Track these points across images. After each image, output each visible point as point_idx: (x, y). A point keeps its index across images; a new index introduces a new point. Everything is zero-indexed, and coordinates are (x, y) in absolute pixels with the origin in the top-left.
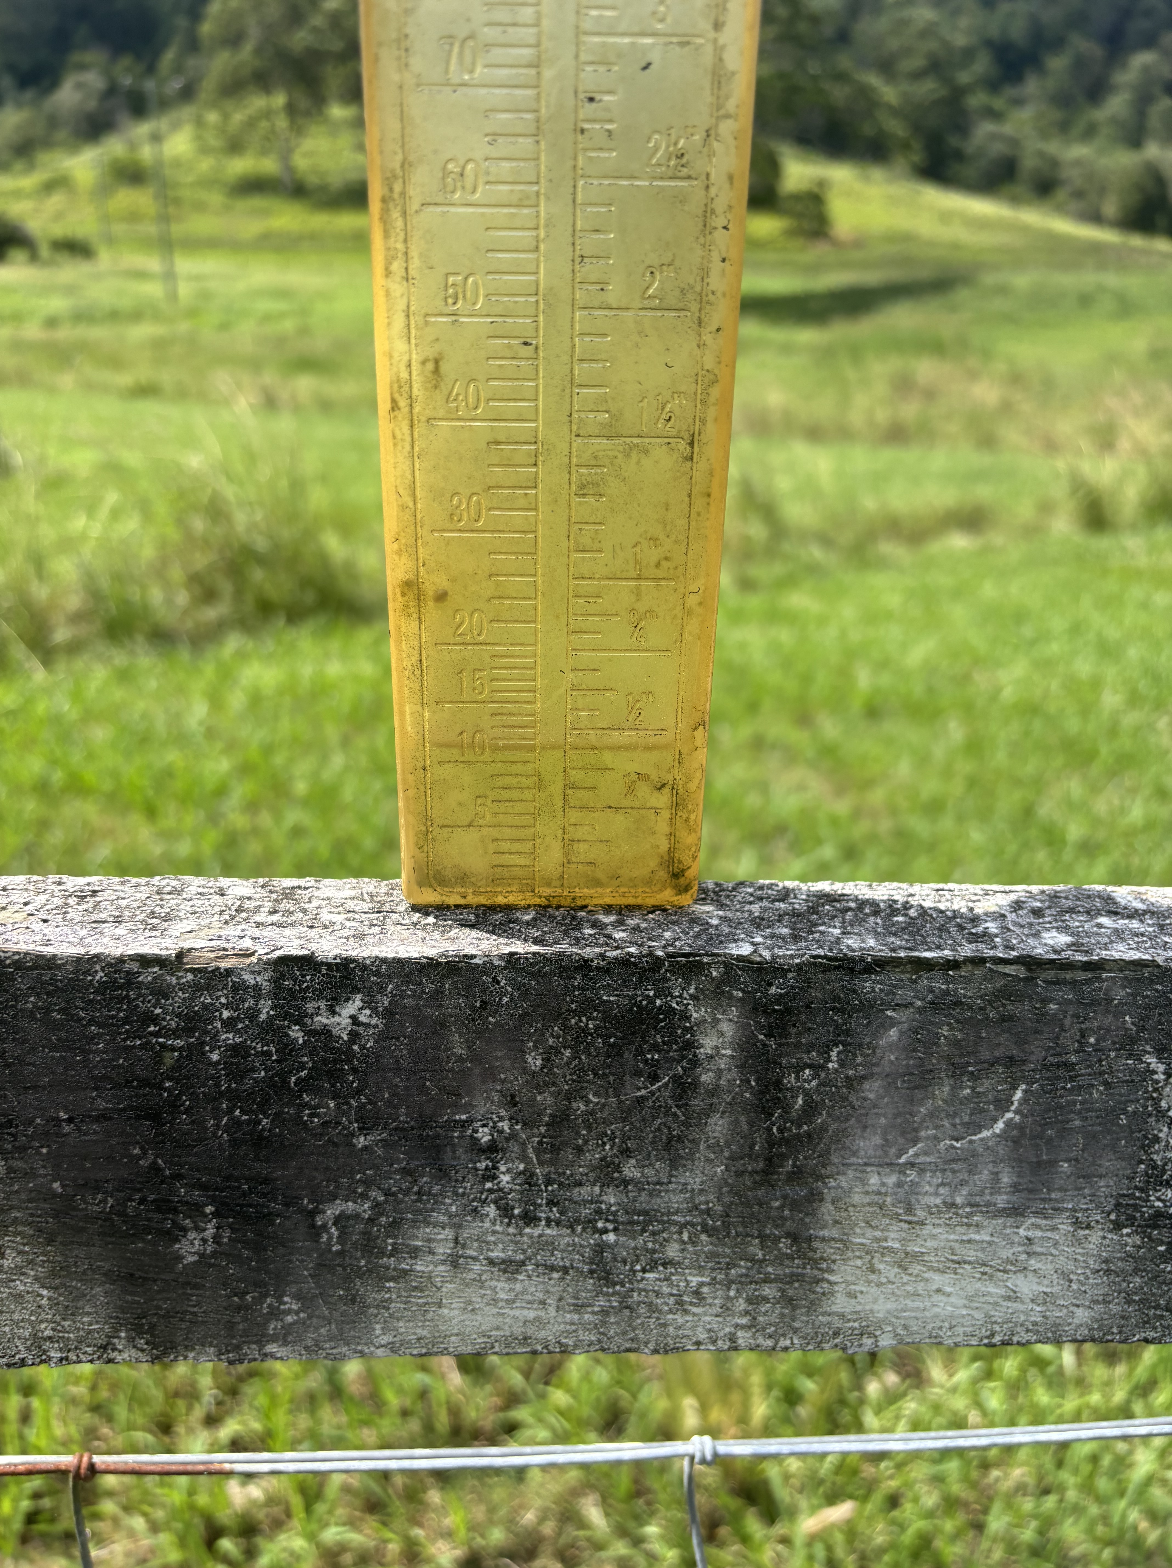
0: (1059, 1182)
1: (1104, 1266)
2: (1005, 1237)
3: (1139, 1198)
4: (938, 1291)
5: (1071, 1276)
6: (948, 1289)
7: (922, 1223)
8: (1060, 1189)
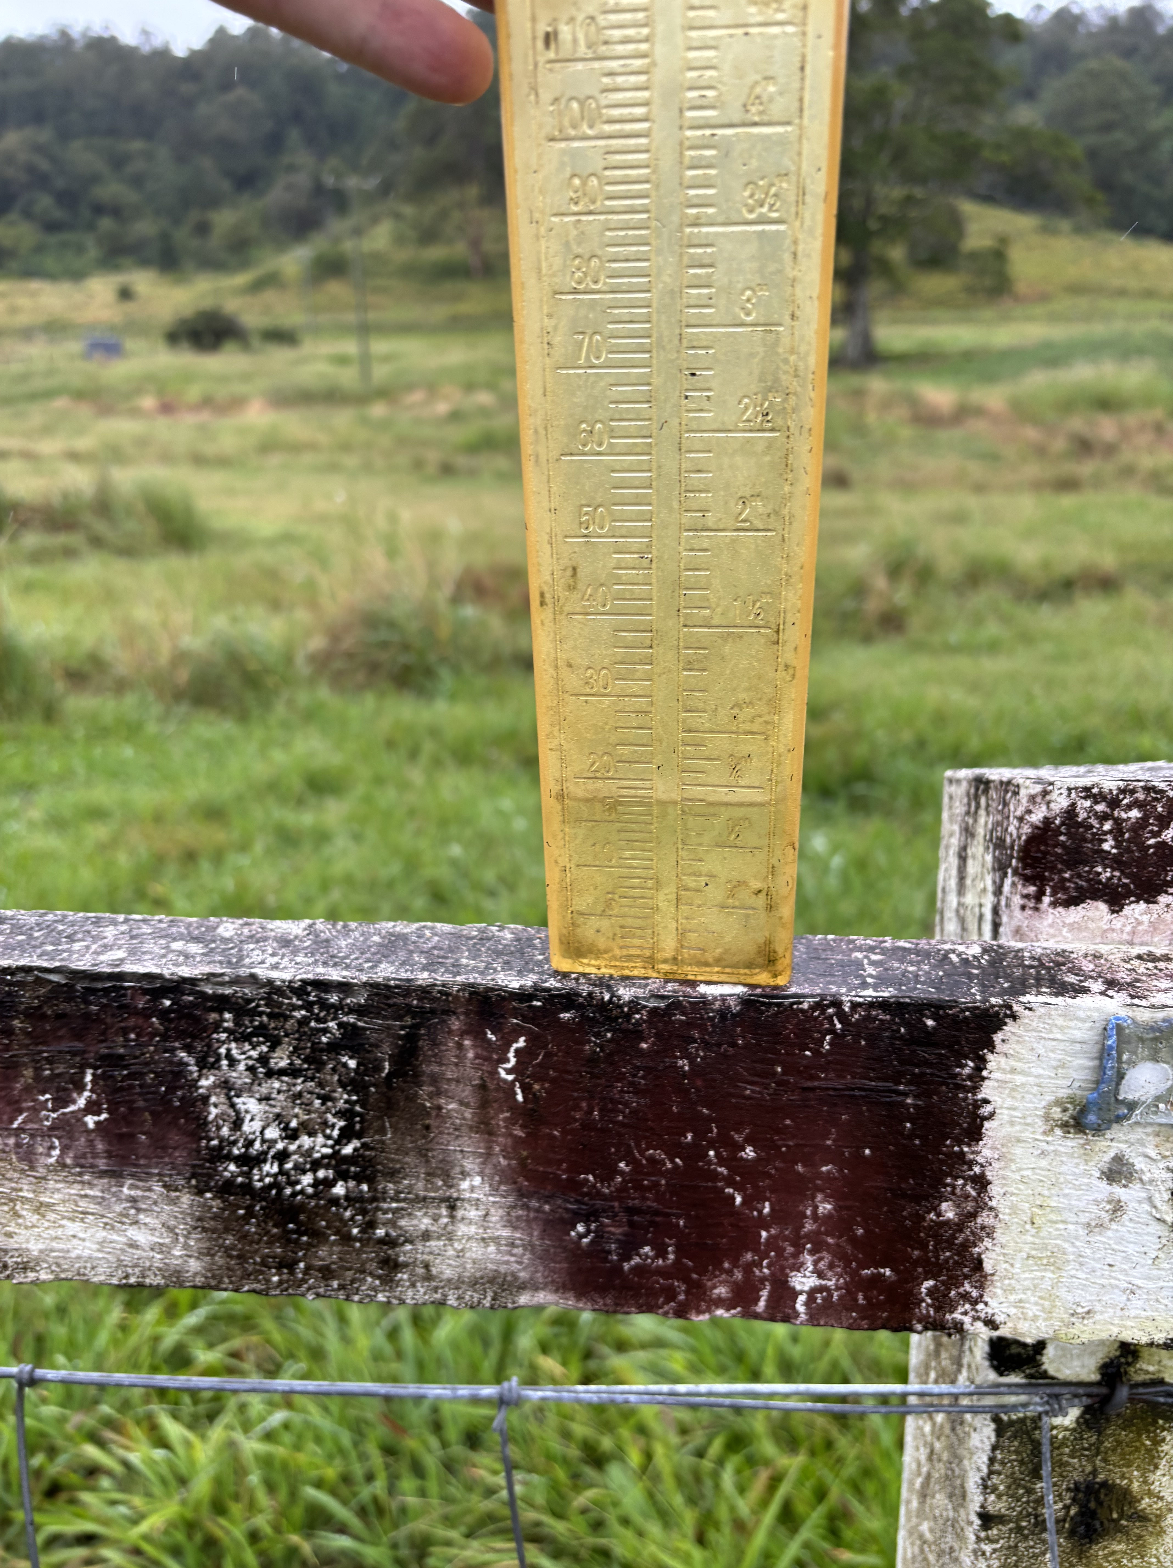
0: (142, 1151)
1: (199, 1224)
2: (114, 1194)
3: (209, 1168)
4: (74, 1236)
5: (177, 1231)
6: (81, 1235)
7: (44, 1178)
8: (145, 1157)
